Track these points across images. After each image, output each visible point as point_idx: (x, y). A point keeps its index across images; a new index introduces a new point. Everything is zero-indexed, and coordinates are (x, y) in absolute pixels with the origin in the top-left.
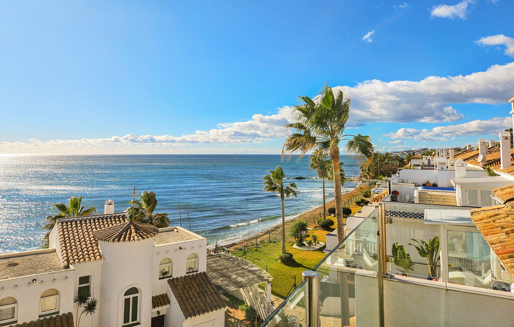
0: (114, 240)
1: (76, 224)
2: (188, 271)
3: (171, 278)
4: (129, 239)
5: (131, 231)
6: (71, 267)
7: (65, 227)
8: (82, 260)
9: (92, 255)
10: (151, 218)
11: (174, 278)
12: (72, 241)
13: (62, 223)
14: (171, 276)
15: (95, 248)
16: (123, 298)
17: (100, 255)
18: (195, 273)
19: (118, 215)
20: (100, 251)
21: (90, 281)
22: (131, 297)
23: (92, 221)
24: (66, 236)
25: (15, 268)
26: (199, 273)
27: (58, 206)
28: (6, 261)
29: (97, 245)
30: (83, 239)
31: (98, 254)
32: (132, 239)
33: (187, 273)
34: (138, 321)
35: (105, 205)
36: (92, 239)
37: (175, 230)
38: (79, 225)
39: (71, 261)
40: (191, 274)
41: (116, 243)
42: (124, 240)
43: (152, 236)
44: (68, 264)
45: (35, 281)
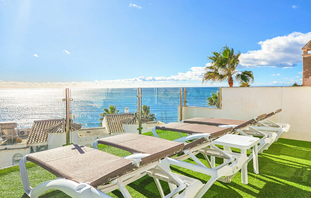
0: (128, 124)
1: (113, 117)
4: (135, 123)
5: (136, 120)
6: (112, 134)
7: (108, 118)
8: (116, 131)
9: (120, 130)
10: (147, 118)
12: (112, 124)
13: (107, 116)
15: (121, 127)
17: (123, 130)
19: (130, 114)
20: (123, 128)
23: (119, 116)
24: (109, 121)
25: (90, 133)
27: (105, 110)
28: (86, 131)
29: (122, 126)
30: (116, 123)
31: (122, 129)
32: (136, 123)
35: (125, 110)
36: (120, 123)
37: (158, 123)
38: (114, 117)
39: (112, 132)
42: (133, 124)
43: (145, 123)
44: (110, 133)
45: (98, 138)
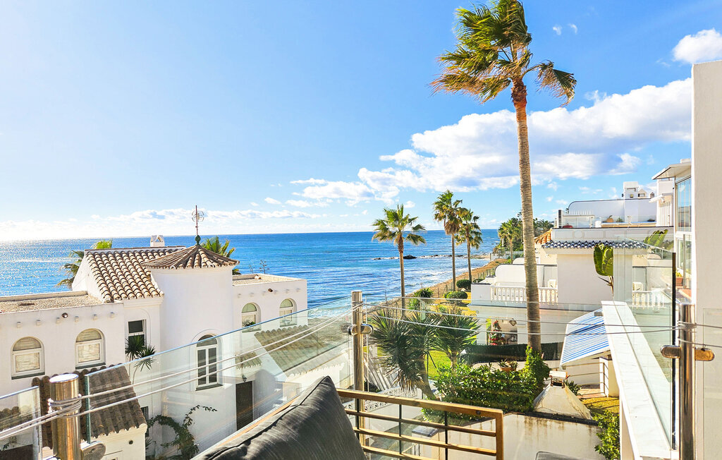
0: (177, 266)
2: (283, 324)
3: (260, 332)
4: (200, 265)
5: (200, 256)
6: (117, 301)
7: (98, 259)
8: (131, 295)
9: (145, 290)
11: (263, 332)
12: (112, 274)
13: (93, 255)
14: (259, 330)
15: (147, 283)
16: (195, 350)
17: (156, 291)
18: (292, 327)
20: (156, 286)
21: (144, 329)
22: (207, 348)
26: (297, 326)
28: (15, 303)
29: (150, 280)
30: (128, 273)
31: (153, 289)
32: (203, 264)
33: (281, 326)
34: (218, 382)
36: (141, 273)
37: (256, 277)
39: (116, 296)
40: (287, 328)
41: (181, 269)
42: (192, 266)
44: (112, 299)
45: (66, 316)
